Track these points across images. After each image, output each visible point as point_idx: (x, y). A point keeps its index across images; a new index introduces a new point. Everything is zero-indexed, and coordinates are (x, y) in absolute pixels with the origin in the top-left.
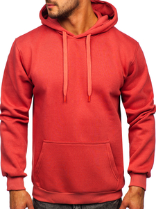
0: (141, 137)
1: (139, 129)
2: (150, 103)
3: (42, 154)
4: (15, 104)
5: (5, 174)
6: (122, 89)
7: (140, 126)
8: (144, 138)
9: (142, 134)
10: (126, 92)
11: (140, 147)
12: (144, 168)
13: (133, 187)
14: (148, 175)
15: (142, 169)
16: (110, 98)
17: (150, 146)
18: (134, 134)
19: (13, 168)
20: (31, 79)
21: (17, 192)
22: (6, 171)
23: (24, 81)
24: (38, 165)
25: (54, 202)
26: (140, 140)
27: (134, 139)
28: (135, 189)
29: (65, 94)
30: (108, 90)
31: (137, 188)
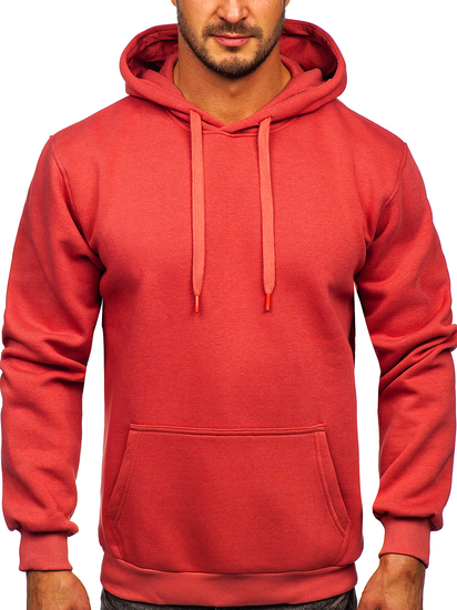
0: (414, 415)
1: (410, 392)
2: (440, 317)
3: (126, 463)
4: (48, 323)
5: (13, 524)
6: (361, 275)
7: (410, 383)
8: (424, 419)
9: (417, 406)
10: (371, 286)
11: (411, 445)
12: (424, 504)
13: (391, 558)
14: (434, 522)
15: (416, 505)
16: (328, 302)
17: (439, 442)
18: (395, 406)
19: (36, 509)
20: (95, 250)
21: (45, 576)
22: (16, 516)
23: (76, 257)
24: (115, 496)
25: (160, 602)
26: (411, 423)
27: (395, 422)
28: (398, 562)
29: (197, 291)
30: (323, 279)
31: (402, 560)
